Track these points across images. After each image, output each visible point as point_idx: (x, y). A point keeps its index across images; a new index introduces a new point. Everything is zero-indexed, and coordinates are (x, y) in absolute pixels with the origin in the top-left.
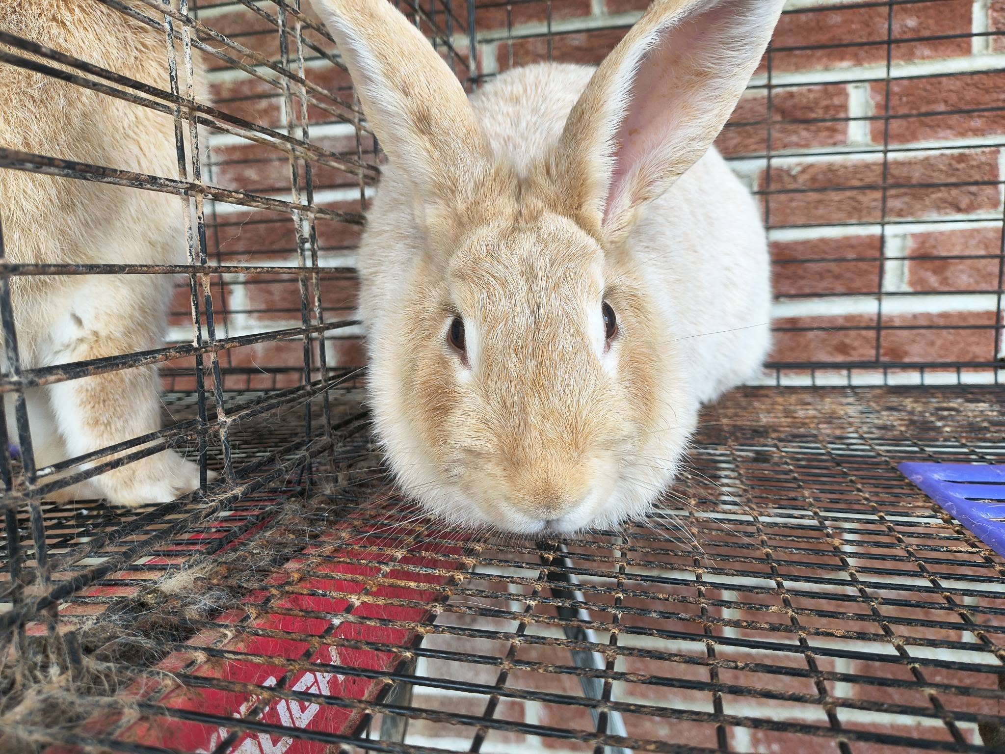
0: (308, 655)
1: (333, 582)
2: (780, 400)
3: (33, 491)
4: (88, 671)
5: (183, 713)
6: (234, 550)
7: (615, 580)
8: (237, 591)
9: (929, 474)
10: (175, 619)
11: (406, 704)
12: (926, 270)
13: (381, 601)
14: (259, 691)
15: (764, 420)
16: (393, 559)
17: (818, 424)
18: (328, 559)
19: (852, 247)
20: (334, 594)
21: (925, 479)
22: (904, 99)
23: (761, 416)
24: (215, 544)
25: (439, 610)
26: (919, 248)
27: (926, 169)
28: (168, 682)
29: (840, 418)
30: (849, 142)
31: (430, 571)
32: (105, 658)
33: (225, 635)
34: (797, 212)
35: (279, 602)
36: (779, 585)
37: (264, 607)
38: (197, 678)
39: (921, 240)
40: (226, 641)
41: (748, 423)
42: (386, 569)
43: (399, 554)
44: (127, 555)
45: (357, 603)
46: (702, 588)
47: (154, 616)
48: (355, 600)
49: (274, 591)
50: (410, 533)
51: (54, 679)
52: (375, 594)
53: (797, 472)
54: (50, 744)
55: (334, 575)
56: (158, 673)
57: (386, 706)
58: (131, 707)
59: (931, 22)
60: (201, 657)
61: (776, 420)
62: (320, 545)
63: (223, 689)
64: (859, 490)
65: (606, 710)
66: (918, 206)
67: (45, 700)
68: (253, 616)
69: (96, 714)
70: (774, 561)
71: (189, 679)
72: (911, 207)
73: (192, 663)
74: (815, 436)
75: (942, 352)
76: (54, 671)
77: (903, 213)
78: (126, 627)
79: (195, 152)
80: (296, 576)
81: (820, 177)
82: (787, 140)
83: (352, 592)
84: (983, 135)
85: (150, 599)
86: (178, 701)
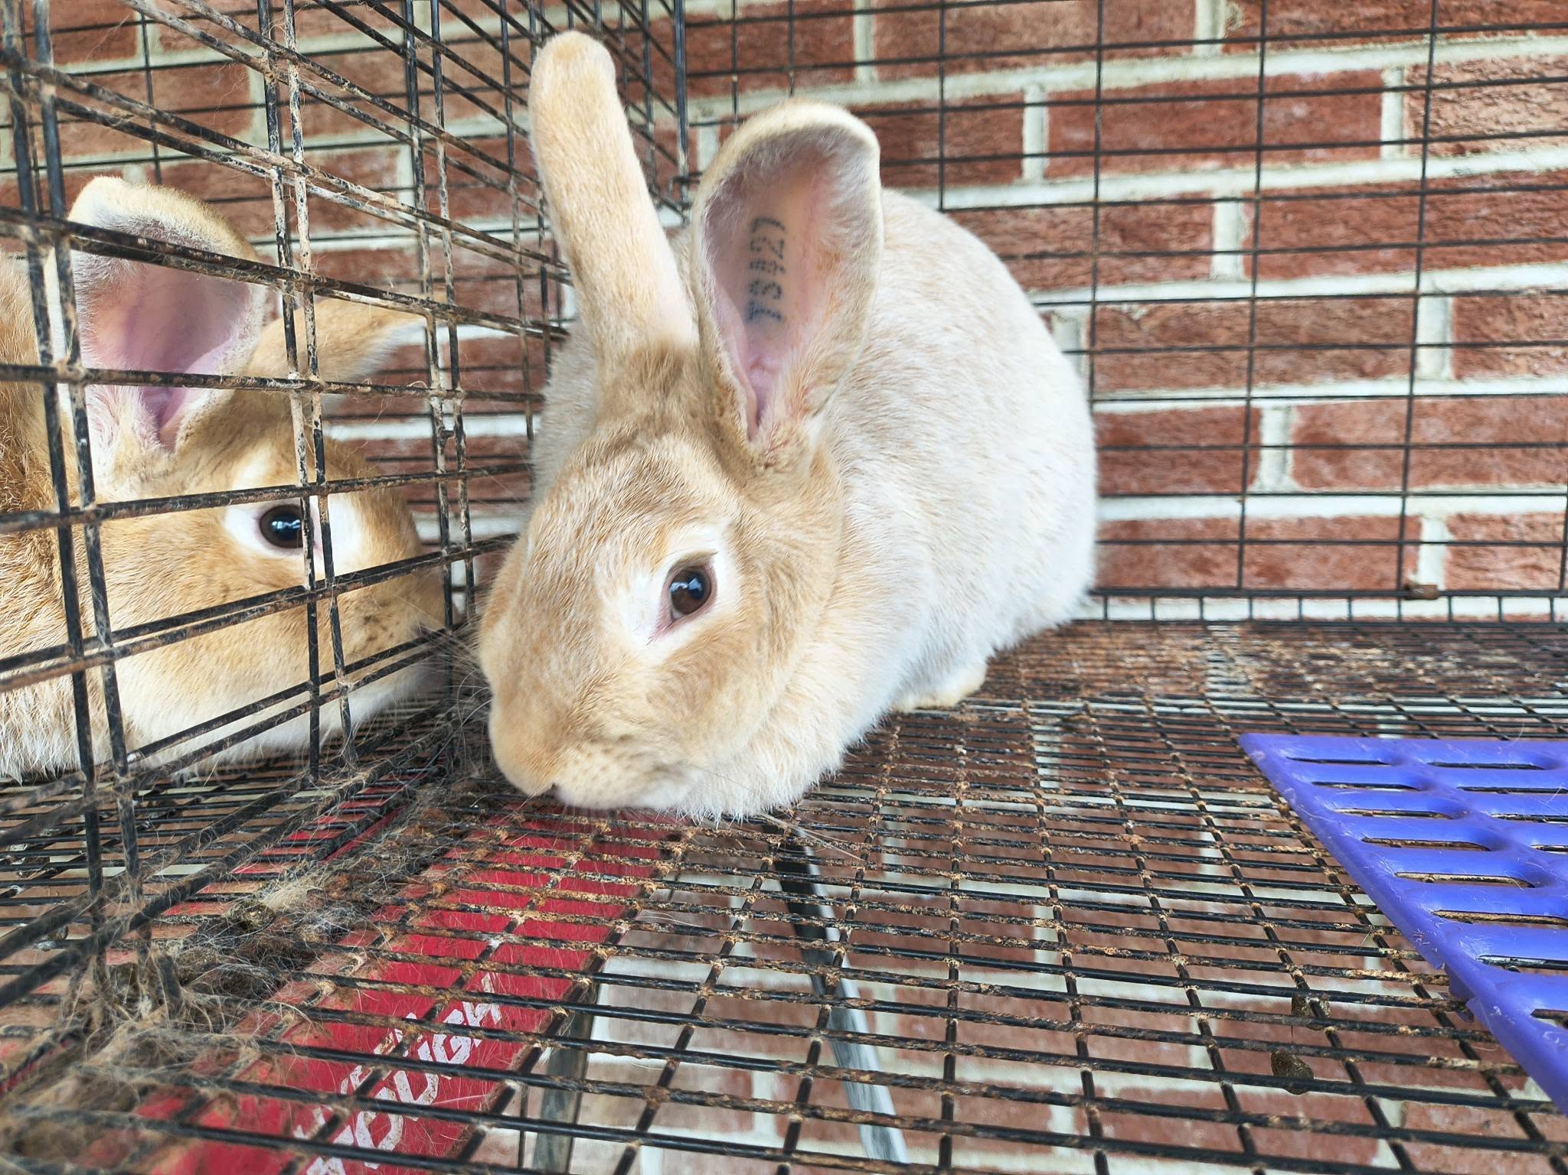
0: (460, 982)
1: (487, 895)
2: (1104, 641)
3: (125, 784)
4: (187, 1006)
5: (314, 1051)
6: (354, 854)
7: (849, 890)
8: (364, 906)
9: (1274, 750)
10: (289, 942)
11: (584, 1037)
12: (1318, 457)
13: (550, 918)
14: (404, 1024)
15: (1078, 671)
16: (566, 865)
17: (1146, 677)
18: (481, 865)
19: (1216, 422)
20: (490, 909)
21: (1268, 756)
22: (1290, 217)
23: (1075, 665)
24: (326, 846)
25: (624, 927)
26: (1308, 427)
27: (1318, 315)
28: (290, 1016)
29: (1179, 669)
30: (1213, 275)
31: (614, 879)
32: (205, 990)
33: (355, 961)
34: (1141, 372)
35: (420, 920)
36: (1053, 893)
37: (402, 928)
38: (325, 1011)
39: (1310, 414)
40: (356, 968)
41: (1055, 676)
42: (555, 877)
43: (573, 859)
44: (230, 862)
45: (520, 921)
46: (956, 898)
47: (262, 938)
48: (518, 917)
49: (412, 906)
50: (588, 829)
51: (145, 1015)
52: (544, 910)
53: (1106, 746)
54: (153, 1088)
55: (489, 885)
56: (277, 1006)
57: (558, 1039)
58: (249, 1045)
59: (1326, 111)
60: (327, 987)
61: (1092, 671)
62: (471, 847)
63: (358, 1023)
64: (1182, 771)
65: (819, 1039)
66: (1307, 368)
67: (140, 1039)
68: (387, 939)
69: (203, 1054)
70: (1052, 863)
71: (318, 1014)
72: (1298, 368)
73: (316, 994)
74: (1140, 695)
75: (1339, 572)
76: (144, 1005)
77: (1287, 377)
78: (227, 952)
79: (311, 339)
80: (439, 887)
81: (1173, 323)
82: (1127, 270)
83: (514, 907)
84: (1395, 271)
85: (253, 917)
86: (304, 1038)
